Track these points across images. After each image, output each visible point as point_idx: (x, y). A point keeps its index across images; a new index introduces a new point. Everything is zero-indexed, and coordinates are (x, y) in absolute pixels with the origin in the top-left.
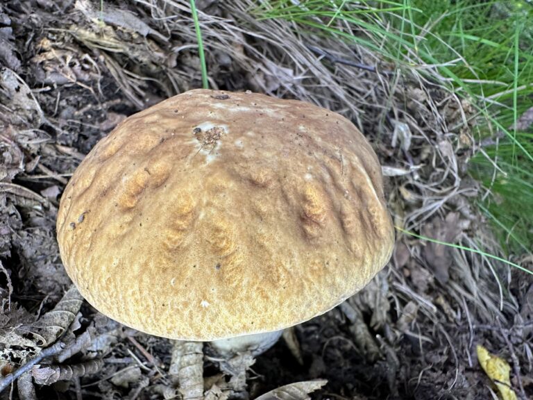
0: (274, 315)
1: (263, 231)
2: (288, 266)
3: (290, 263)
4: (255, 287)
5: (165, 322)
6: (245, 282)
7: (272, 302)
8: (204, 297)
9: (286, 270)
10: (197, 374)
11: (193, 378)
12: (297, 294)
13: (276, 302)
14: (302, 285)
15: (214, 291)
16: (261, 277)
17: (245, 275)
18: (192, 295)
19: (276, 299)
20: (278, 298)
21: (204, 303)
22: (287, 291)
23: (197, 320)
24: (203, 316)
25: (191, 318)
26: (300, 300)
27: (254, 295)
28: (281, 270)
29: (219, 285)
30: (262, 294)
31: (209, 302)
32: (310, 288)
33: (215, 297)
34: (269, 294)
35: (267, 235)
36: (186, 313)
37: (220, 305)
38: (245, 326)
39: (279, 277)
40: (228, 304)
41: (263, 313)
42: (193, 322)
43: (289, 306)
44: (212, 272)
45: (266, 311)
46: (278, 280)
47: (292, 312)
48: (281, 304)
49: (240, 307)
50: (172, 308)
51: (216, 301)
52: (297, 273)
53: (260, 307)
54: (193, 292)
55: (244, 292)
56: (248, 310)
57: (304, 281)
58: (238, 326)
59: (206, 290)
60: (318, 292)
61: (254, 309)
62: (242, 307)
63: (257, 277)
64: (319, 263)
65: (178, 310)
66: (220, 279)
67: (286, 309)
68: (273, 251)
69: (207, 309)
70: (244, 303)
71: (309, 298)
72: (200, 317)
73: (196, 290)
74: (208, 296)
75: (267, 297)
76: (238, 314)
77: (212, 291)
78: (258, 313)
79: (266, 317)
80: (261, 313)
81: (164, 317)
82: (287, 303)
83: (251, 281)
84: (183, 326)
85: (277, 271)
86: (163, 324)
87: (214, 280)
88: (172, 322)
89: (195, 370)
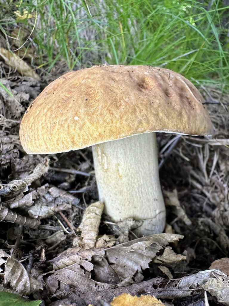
0: (117, 126)
1: (114, 85)
2: (127, 100)
3: (128, 98)
4: (106, 109)
5: (55, 135)
6: (100, 107)
7: (116, 117)
8: (76, 114)
9: (125, 101)
10: (94, 224)
11: (90, 226)
12: (132, 113)
13: (118, 117)
14: (135, 109)
15: (82, 111)
16: (109, 103)
17: (101, 103)
18: (70, 115)
19: (118, 115)
20: (119, 114)
21: (76, 118)
22: (125, 110)
23: (71, 129)
24: (75, 127)
25: (68, 128)
26: (133, 117)
27: (105, 113)
28: (122, 102)
29: (85, 108)
30: (110, 112)
31: (79, 117)
32: (140, 112)
33: (82, 114)
34: (114, 112)
35: (116, 87)
36: (66, 126)
37: (85, 119)
38: (100, 134)
39: (120, 104)
40: (89, 118)
41: (111, 124)
42: (70, 131)
43: (126, 120)
44: (83, 102)
45: (112, 122)
46: (120, 106)
47: (129, 125)
48: (121, 118)
49: (96, 119)
50: (59, 124)
51: (83, 116)
52: (132, 103)
53: (108, 120)
54: (71, 112)
55: (99, 112)
56: (101, 121)
57: (136, 107)
58: (96, 134)
59: (78, 110)
60: (146, 116)
61: (104, 121)
62: (98, 119)
63: (107, 103)
64: (147, 101)
65: (62, 124)
66: (87, 105)
67: (124, 122)
68: (119, 93)
69: (77, 121)
70: (99, 117)
71: (140, 118)
72: (73, 127)
73: (72, 111)
74: (78, 114)
75: (113, 114)
76: (95, 125)
77: (81, 111)
78: (107, 124)
79: (113, 127)
80: (109, 124)
81: (54, 132)
82: (125, 118)
83: (104, 105)
84: (65, 136)
85: (120, 101)
86: (54, 137)
87: (83, 106)
88: (59, 134)
89: (93, 222)
